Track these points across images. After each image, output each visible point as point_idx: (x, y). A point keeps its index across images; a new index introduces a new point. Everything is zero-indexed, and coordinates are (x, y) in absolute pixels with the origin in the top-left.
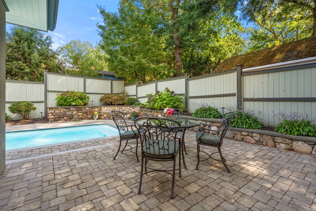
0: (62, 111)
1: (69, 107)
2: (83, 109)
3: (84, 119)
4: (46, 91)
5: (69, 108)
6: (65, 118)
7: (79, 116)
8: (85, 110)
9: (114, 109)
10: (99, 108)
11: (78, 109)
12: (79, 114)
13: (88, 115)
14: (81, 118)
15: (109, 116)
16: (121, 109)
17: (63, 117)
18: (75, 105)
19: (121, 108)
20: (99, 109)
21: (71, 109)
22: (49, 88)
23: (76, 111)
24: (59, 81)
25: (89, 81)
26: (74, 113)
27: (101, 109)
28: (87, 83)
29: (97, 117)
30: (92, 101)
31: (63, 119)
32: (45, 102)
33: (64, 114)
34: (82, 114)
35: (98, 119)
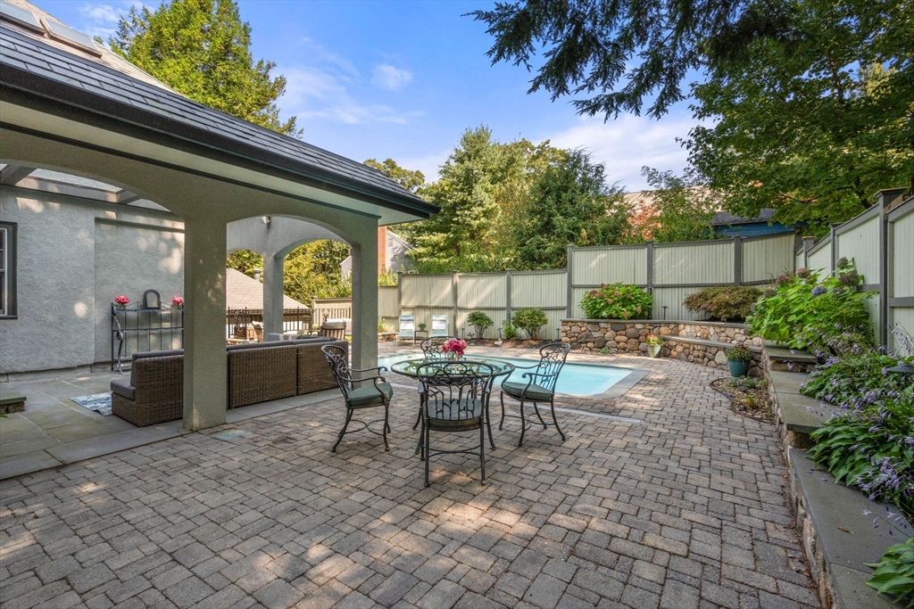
0: (583, 329)
1: (597, 320)
2: (628, 326)
3: (631, 351)
4: (571, 287)
5: (598, 324)
6: (590, 345)
7: (618, 343)
8: (632, 330)
9: (707, 331)
10: (672, 326)
11: (618, 327)
12: (618, 338)
13: (640, 342)
14: (624, 349)
15: (687, 351)
16: (723, 334)
17: (587, 343)
18: (610, 317)
19: (723, 329)
20: (672, 330)
21: (602, 325)
22: (576, 282)
23: (612, 332)
24: (594, 263)
25: (662, 255)
26: (608, 334)
27: (678, 331)
28: (657, 261)
29: (658, 349)
30: (665, 307)
31: (584, 345)
32: (568, 308)
33: (587, 336)
34: (625, 338)
35: (658, 356)
